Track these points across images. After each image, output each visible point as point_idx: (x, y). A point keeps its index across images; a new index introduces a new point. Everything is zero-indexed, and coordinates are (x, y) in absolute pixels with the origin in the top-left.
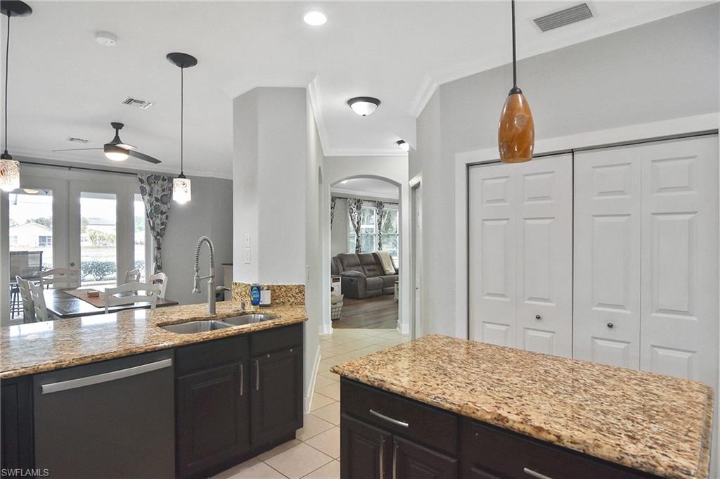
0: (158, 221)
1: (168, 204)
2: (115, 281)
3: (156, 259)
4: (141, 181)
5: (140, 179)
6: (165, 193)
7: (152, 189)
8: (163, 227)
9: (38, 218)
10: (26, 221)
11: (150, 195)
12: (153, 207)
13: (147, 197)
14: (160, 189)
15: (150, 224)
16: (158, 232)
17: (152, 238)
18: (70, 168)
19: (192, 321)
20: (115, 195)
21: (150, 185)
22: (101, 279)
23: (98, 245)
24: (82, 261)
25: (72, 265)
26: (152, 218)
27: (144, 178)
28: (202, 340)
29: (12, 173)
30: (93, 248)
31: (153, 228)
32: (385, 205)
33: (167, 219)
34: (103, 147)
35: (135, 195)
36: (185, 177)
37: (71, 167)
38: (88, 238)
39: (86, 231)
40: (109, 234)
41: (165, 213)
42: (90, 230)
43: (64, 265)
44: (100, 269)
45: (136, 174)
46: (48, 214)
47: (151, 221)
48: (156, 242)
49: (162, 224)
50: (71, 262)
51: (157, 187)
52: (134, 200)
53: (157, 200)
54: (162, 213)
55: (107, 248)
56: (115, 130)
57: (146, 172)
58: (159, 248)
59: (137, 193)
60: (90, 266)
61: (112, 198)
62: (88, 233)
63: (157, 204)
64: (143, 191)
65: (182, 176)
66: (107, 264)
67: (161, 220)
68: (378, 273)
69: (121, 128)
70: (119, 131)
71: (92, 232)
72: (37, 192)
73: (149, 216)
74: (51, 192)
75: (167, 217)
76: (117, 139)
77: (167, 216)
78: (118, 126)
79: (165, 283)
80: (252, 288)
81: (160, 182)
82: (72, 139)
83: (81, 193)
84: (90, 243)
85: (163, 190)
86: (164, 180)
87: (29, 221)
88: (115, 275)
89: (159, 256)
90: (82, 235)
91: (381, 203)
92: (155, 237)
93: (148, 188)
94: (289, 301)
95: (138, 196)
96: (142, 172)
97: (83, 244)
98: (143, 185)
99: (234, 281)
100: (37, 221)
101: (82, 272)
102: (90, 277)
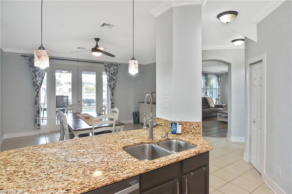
0: (112, 83)
1: (116, 76)
2: (95, 107)
3: (111, 100)
4: (106, 66)
5: (105, 65)
6: (115, 71)
7: (110, 69)
9: (69, 82)
10: (65, 83)
11: (109, 72)
12: (110, 77)
13: (108, 73)
15: (109, 85)
16: (112, 88)
17: (110, 90)
18: (78, 61)
19: (141, 144)
20: (95, 73)
21: (109, 67)
22: (89, 106)
23: (88, 92)
24: (83, 99)
25: (79, 102)
26: (110, 82)
27: (107, 65)
28: (156, 168)
29: (45, 58)
30: (86, 93)
31: (110, 86)
32: (209, 75)
33: (116, 82)
34: (91, 50)
35: (103, 72)
36: (135, 60)
38: (85, 89)
39: (84, 86)
40: (92, 87)
42: (85, 86)
43: (76, 103)
44: (89, 102)
45: (103, 63)
46: (70, 80)
47: (109, 83)
48: (111, 92)
49: (114, 85)
50: (79, 101)
51: (112, 69)
52: (102, 75)
53: (112, 74)
54: (114, 80)
55: (91, 93)
56: (96, 42)
57: (107, 62)
58: (112, 95)
59: (104, 71)
60: (86, 100)
61: (94, 74)
62: (85, 87)
63: (112, 76)
64: (106, 71)
65: (133, 59)
66: (92, 100)
67: (113, 83)
68: (207, 107)
69: (99, 41)
70: (98, 42)
71: (86, 87)
72: (66, 72)
73: (109, 81)
74: (71, 72)
75: (116, 81)
76: (97, 46)
78: (97, 40)
79: (118, 113)
80: (172, 124)
81: (113, 66)
82: (79, 48)
83: (82, 72)
84: (85, 91)
85: (114, 70)
87: (66, 83)
88: (95, 104)
89: (112, 99)
90: (83, 88)
91: (207, 74)
92: (111, 90)
93: (108, 69)
94: (191, 131)
95: (104, 73)
96: (106, 62)
97: (83, 91)
98: (106, 68)
99: (157, 116)
100: (68, 83)
101: (83, 103)
102: (86, 105)
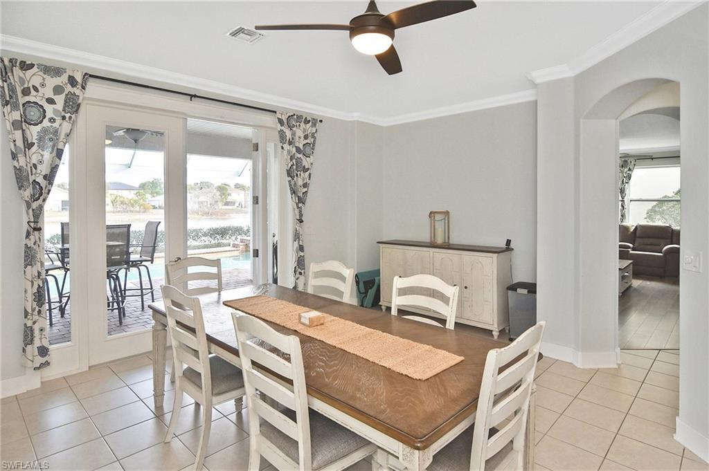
0: (300, 182)
1: (311, 157)
3: (298, 236)
4: (281, 121)
5: (279, 119)
6: (307, 141)
7: (293, 134)
8: (306, 189)
11: (290, 143)
12: (293, 161)
13: (287, 147)
14: (302, 136)
15: (291, 185)
16: (299, 197)
17: (294, 205)
18: (192, 96)
21: (290, 127)
26: (293, 177)
27: (284, 118)
30: (114, 212)
31: (294, 192)
33: (309, 178)
37: (195, 96)
38: (111, 203)
39: (109, 195)
41: (308, 169)
45: (275, 112)
47: (292, 182)
48: (297, 211)
49: (304, 186)
51: (299, 132)
53: (298, 150)
54: (305, 170)
57: (287, 110)
58: (300, 221)
62: (111, 198)
63: (299, 156)
64: (282, 137)
67: (303, 180)
73: (289, 173)
77: (310, 175)
81: (303, 125)
85: (306, 137)
86: (307, 122)
89: (301, 232)
92: (297, 205)
93: (287, 135)
96: (283, 110)
98: (283, 128)
